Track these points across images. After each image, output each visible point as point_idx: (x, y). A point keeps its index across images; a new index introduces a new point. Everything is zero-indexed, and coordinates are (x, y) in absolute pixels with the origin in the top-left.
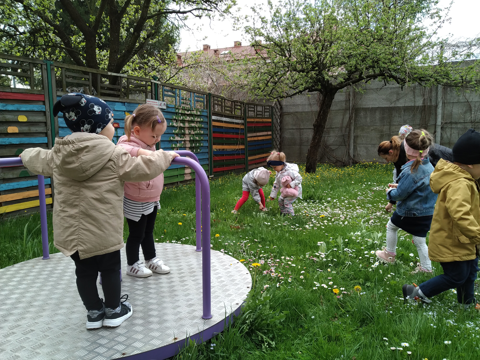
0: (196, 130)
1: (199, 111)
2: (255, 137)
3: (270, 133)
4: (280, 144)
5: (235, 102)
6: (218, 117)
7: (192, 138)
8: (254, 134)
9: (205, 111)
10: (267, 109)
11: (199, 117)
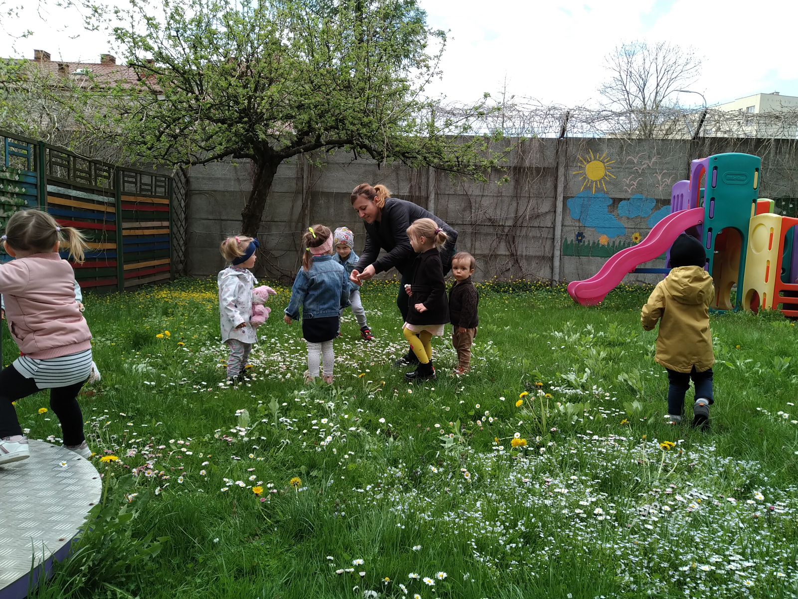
0: (9, 210)
1: (18, 174)
2: (137, 228)
3: (166, 224)
4: (185, 244)
5: (96, 162)
6: (60, 188)
7: (0, 225)
8: (136, 225)
9: (30, 174)
10: (161, 181)
11: (18, 185)
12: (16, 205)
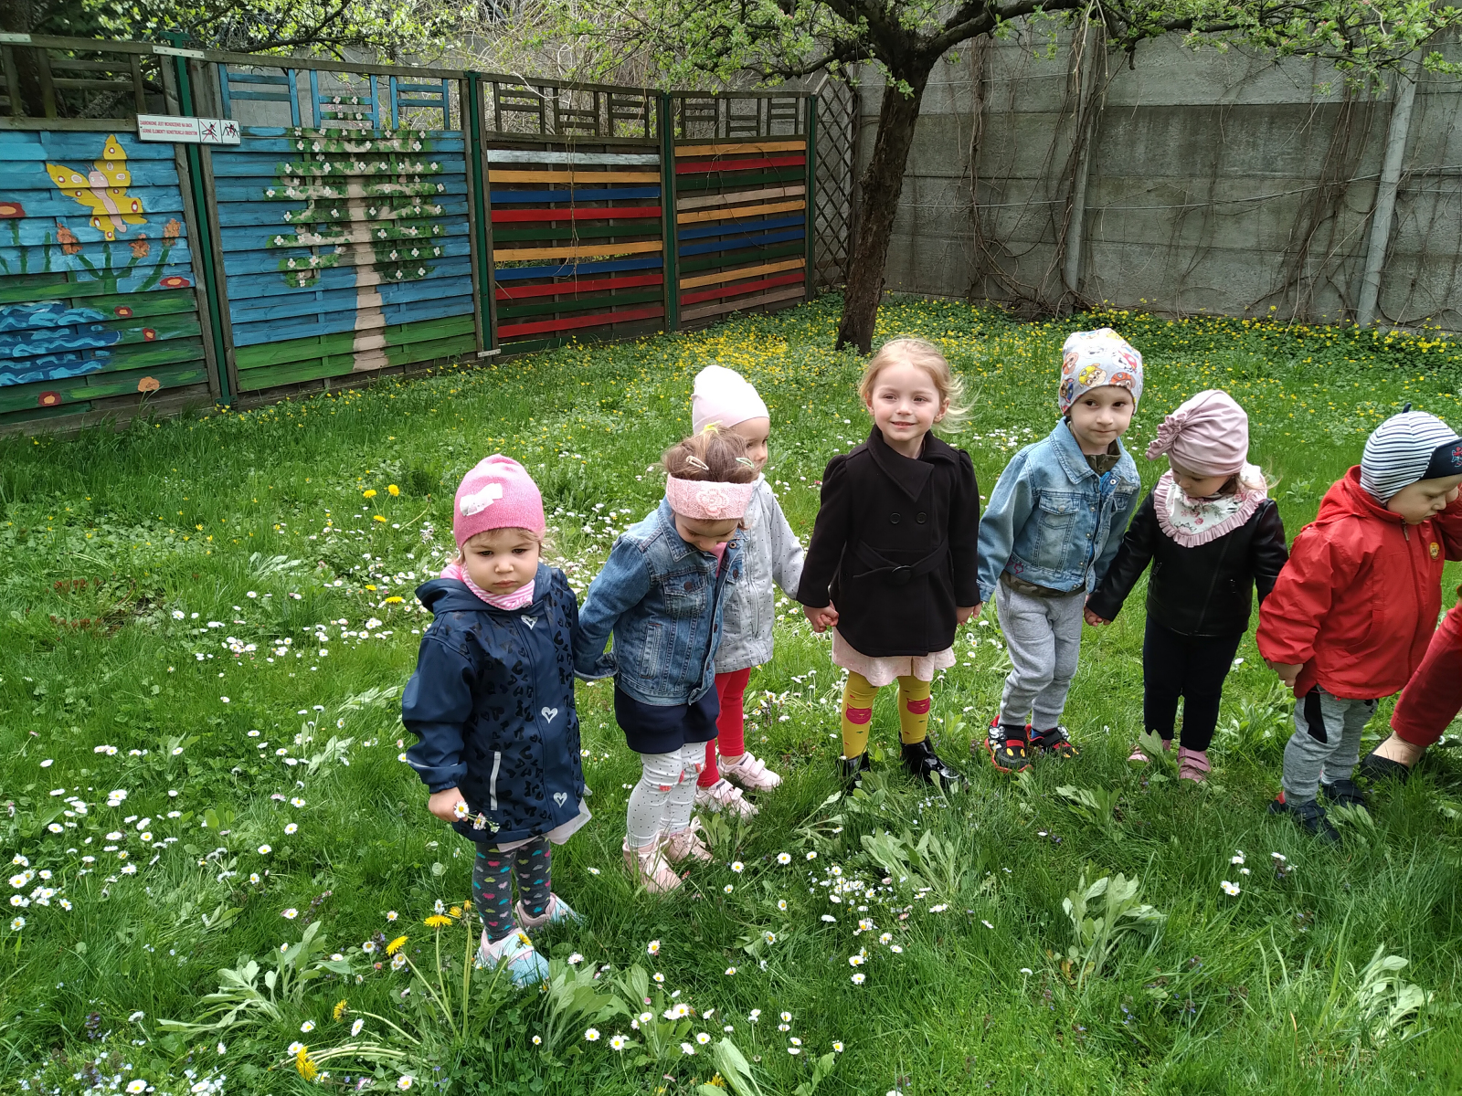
0: (404, 206)
7: (382, 235)
9: (448, 135)
11: (422, 158)
12: (418, 195)
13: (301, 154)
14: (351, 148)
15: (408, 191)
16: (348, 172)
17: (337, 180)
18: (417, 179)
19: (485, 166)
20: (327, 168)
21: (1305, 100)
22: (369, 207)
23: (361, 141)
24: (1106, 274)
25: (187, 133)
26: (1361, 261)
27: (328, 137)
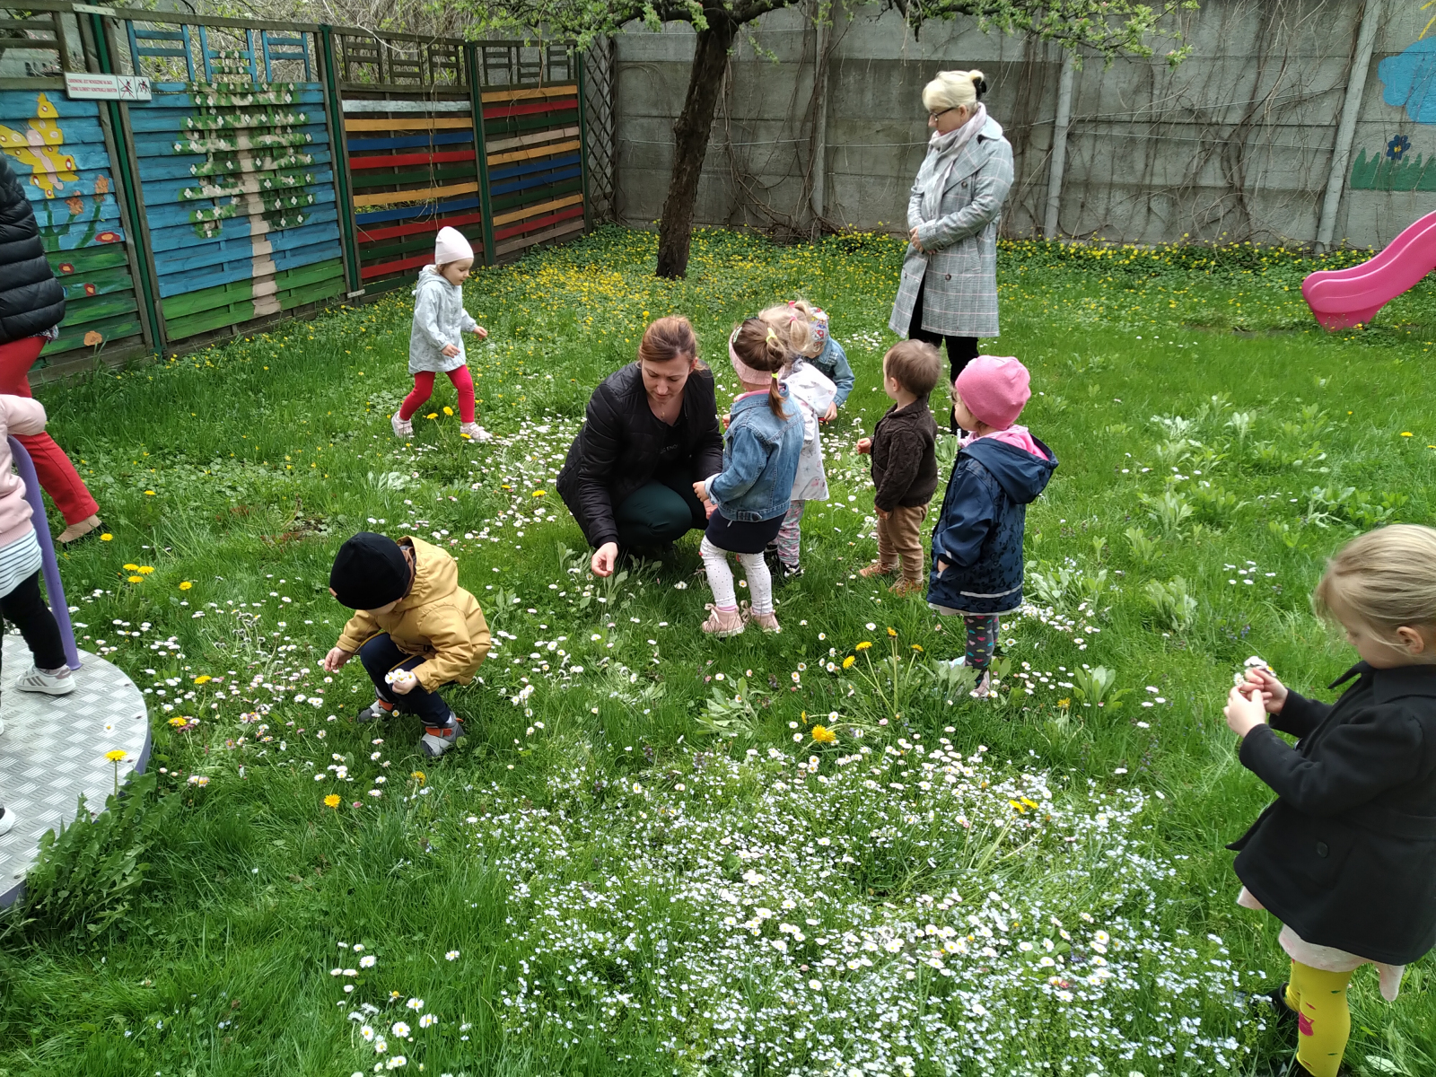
0: (282, 156)
1: (289, 92)
2: (515, 149)
3: (573, 131)
4: (613, 163)
6: (366, 102)
7: (268, 184)
8: (513, 143)
9: (311, 88)
11: (292, 110)
12: (293, 145)
13: (198, 108)
14: (237, 101)
15: (284, 141)
16: (237, 125)
17: (228, 133)
18: (289, 130)
19: (341, 116)
20: (220, 121)
21: (996, 59)
22: (254, 158)
23: (243, 95)
24: (846, 202)
25: (109, 90)
26: (1044, 188)
27: (219, 91)
